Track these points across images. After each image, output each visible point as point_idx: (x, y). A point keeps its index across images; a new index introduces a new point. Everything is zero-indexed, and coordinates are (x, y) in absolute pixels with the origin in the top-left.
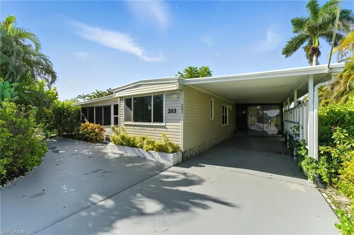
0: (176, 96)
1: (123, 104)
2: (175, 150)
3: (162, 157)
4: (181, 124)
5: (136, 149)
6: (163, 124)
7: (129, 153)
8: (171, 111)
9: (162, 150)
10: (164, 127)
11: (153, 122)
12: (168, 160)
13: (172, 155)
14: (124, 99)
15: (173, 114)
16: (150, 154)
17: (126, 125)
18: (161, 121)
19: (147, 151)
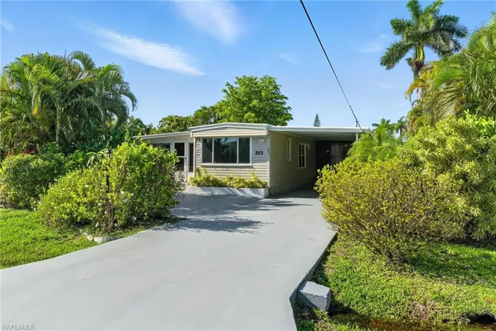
0: (263, 140)
1: (201, 144)
2: (264, 186)
3: (254, 192)
4: (268, 164)
5: (225, 188)
6: (250, 164)
7: (217, 192)
8: (258, 153)
9: (253, 186)
10: (251, 167)
11: (239, 162)
12: (260, 194)
13: (263, 189)
14: (201, 140)
15: (260, 156)
16: (241, 191)
17: (203, 166)
18: (248, 162)
19: (238, 189)
